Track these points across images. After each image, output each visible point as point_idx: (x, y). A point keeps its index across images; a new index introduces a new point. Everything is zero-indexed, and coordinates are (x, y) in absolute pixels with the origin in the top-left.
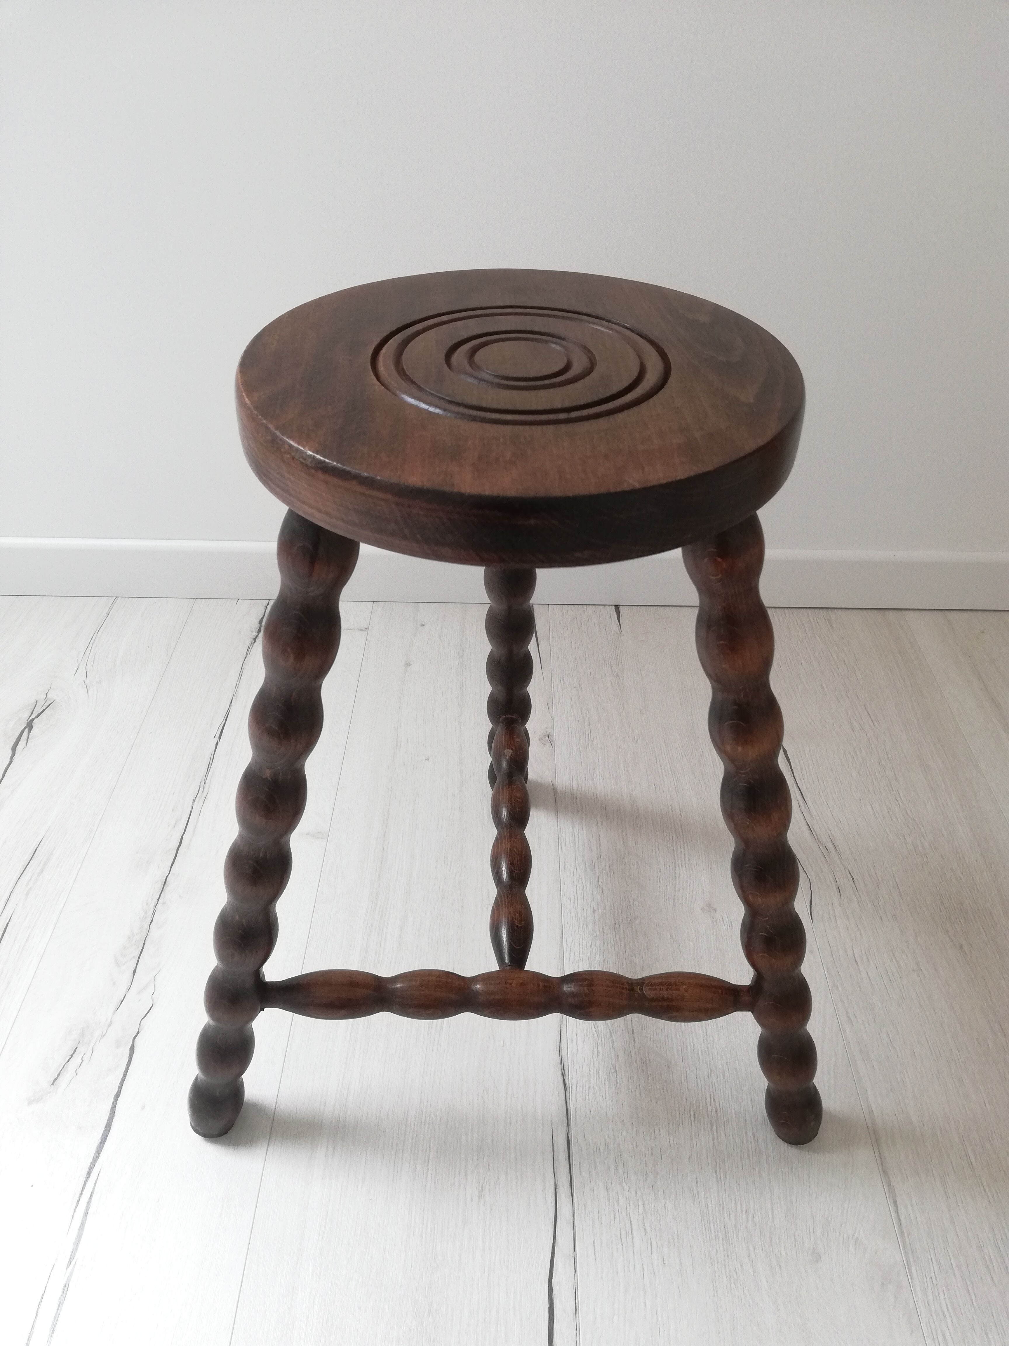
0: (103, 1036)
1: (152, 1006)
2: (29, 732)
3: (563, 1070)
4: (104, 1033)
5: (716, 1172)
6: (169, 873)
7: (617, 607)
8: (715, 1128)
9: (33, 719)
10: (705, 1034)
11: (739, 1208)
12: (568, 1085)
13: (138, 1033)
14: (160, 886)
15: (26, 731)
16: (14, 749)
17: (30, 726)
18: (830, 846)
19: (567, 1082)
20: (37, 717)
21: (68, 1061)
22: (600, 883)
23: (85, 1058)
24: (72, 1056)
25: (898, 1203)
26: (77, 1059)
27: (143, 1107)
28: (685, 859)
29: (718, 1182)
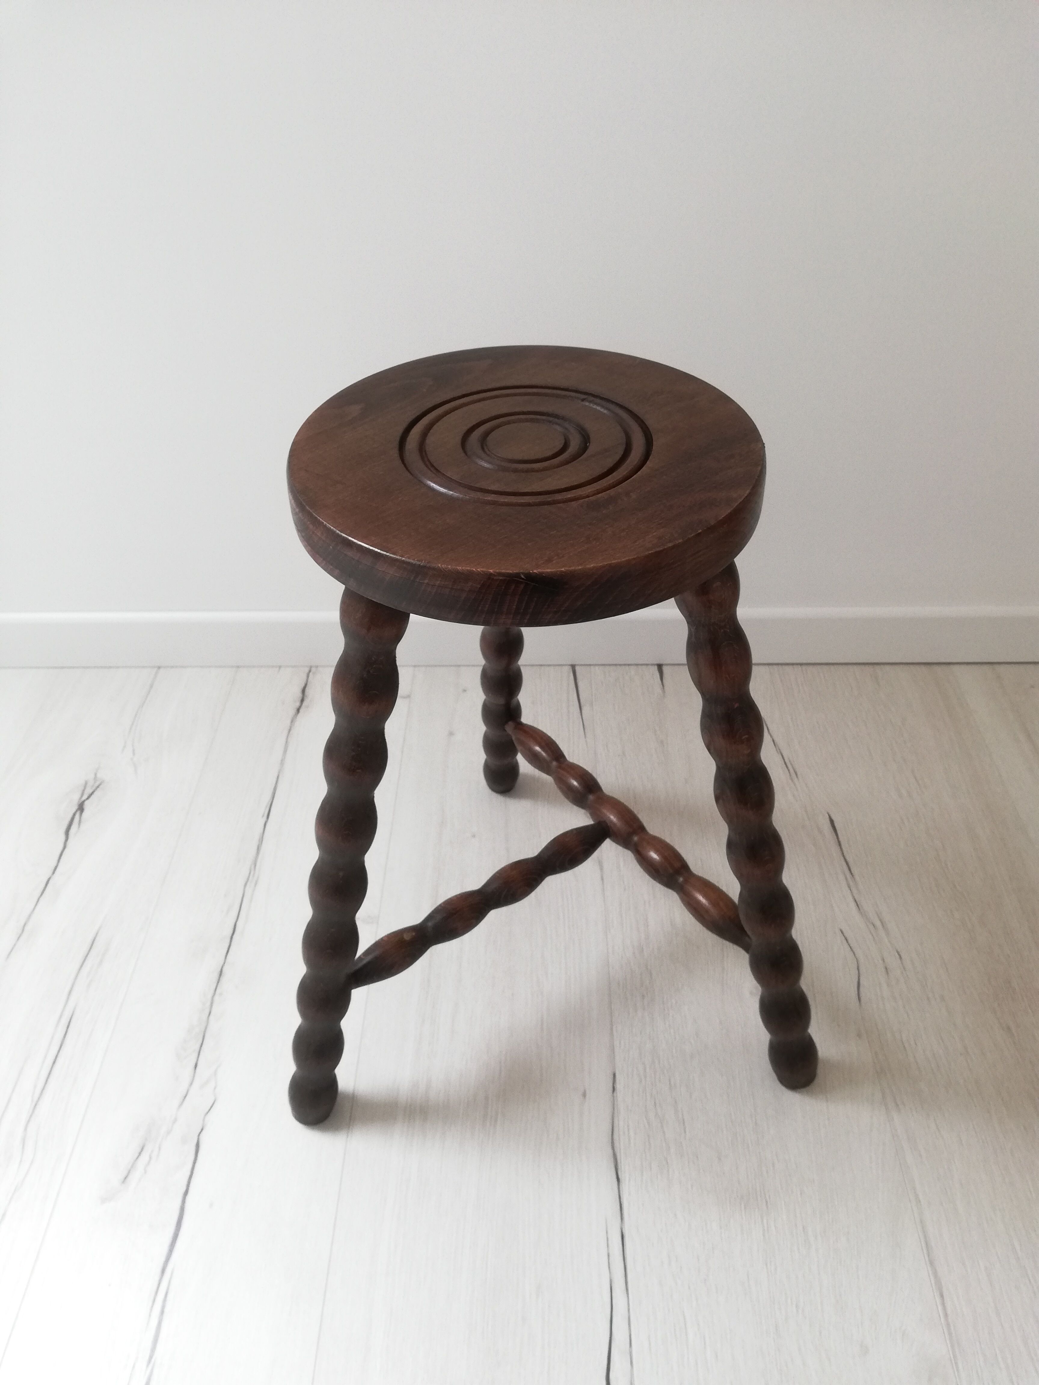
0: (169, 1132)
1: (214, 1102)
2: (81, 815)
3: (616, 1162)
6: (225, 963)
7: (660, 667)
8: (765, 1221)
9: (84, 802)
10: (754, 1124)
11: (789, 1302)
12: (621, 1177)
13: (202, 1130)
14: (216, 975)
15: (78, 814)
16: (67, 834)
17: (81, 808)
19: (620, 1175)
20: (87, 799)
21: (136, 1160)
22: (648, 966)
23: (153, 1156)
24: (140, 1154)
25: (945, 1295)
26: (145, 1157)
27: (211, 1206)
29: (768, 1276)
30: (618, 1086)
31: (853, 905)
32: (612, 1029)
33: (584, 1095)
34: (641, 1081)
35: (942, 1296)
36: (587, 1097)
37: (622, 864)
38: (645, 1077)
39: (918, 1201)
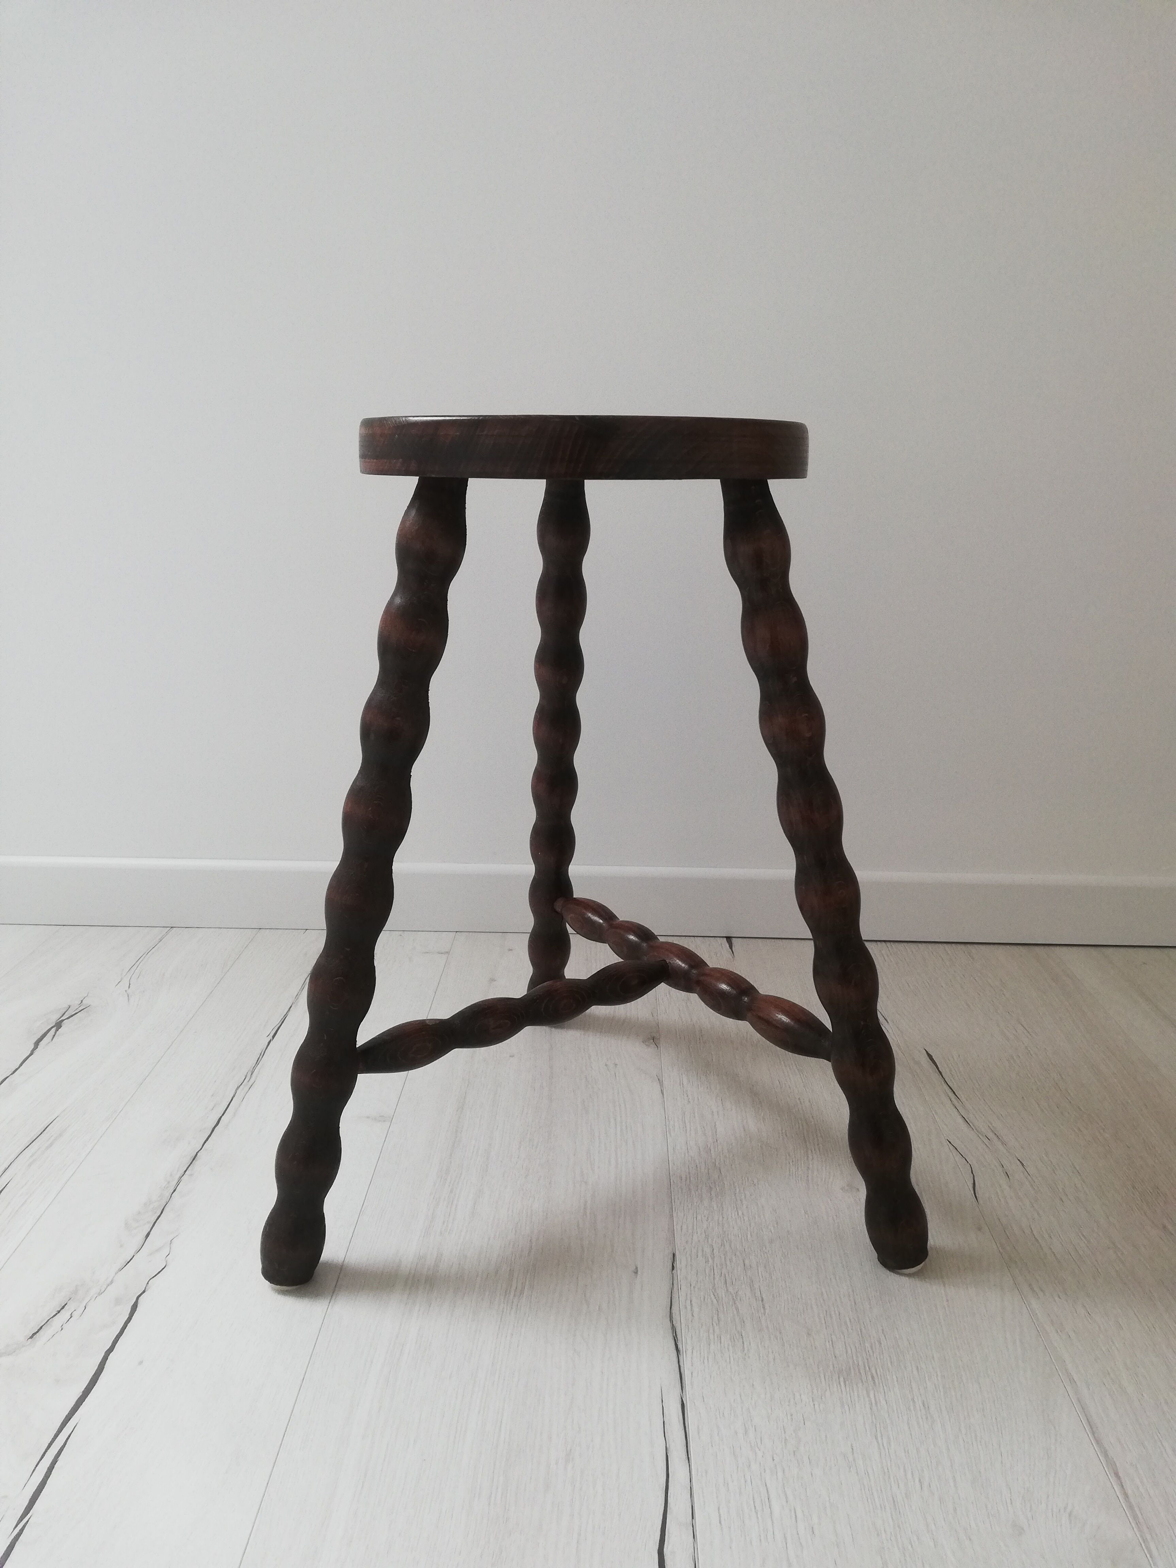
0: (100, 1294)
1: (165, 1266)
2: (57, 1030)
3: (674, 1334)
4: (102, 1291)
5: (876, 1438)
6: (201, 1149)
7: (729, 939)
8: (872, 1396)
9: (64, 1020)
10: (853, 1304)
11: (909, 1476)
12: (681, 1349)
13: (144, 1292)
14: (188, 1160)
15: (54, 1030)
16: (37, 1044)
17: (58, 1025)
18: (991, 1135)
19: (680, 1346)
20: (68, 1018)
21: (52, 1317)
22: (717, 1164)
23: (75, 1315)
24: (59, 1312)
25: (1121, 1475)
26: (65, 1314)
27: (141, 1363)
28: (818, 1144)
29: (879, 1448)
30: (678, 1264)
31: (960, 1120)
32: (672, 1216)
33: (636, 1272)
34: (707, 1262)
35: (1117, 1475)
36: (639, 1273)
37: (685, 1081)
38: (713, 1259)
39: (1072, 1381)
